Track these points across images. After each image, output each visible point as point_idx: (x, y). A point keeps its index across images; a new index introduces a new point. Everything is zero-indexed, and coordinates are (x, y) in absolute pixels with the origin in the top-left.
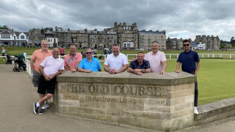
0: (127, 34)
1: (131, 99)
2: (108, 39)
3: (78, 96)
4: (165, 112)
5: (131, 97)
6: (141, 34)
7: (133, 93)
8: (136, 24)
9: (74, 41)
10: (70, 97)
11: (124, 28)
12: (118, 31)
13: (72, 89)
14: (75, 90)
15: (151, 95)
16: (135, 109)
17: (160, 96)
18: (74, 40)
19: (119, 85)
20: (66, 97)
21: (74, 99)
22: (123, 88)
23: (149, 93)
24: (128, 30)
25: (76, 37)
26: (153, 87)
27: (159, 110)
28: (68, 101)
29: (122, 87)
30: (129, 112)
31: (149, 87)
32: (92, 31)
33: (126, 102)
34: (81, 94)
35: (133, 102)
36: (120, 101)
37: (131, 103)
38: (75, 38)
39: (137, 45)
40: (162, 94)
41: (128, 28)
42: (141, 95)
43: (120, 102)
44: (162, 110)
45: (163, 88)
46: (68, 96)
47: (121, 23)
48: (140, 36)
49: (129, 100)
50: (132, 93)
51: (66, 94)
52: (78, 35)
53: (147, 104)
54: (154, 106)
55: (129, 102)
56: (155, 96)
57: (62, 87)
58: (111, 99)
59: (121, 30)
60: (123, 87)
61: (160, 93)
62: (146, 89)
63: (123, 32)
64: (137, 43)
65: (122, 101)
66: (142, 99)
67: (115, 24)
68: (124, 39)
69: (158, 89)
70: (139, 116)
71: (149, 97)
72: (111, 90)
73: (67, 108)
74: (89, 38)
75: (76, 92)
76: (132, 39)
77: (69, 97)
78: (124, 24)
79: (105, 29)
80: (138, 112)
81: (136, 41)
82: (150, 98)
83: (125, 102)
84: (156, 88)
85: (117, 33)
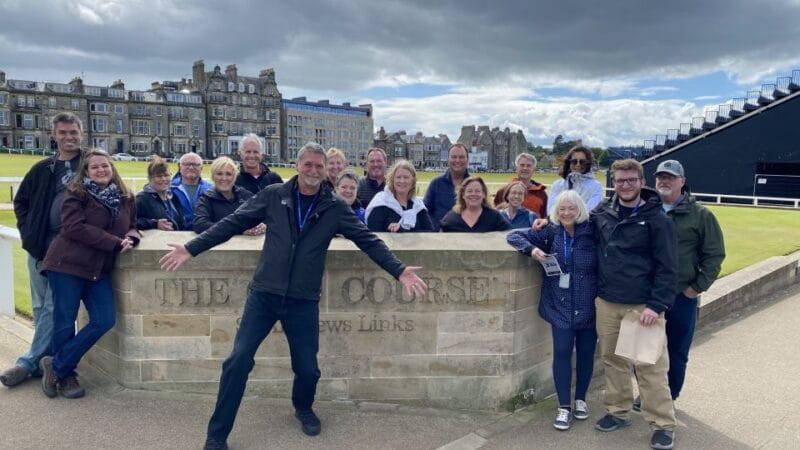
0: (242, 106)
1: (398, 318)
2: (169, 120)
3: (206, 321)
4: (500, 351)
5: (399, 310)
6: (291, 111)
7: (404, 299)
8: (273, 74)
9: (24, 124)
10: (173, 325)
11: (231, 84)
12: (209, 95)
13: (181, 297)
14: (192, 298)
15: (460, 302)
16: (407, 349)
17: (486, 303)
18: (28, 118)
19: (359, 276)
20: (157, 326)
21: (189, 330)
22: (372, 283)
23: (455, 297)
24: (246, 92)
25: (37, 107)
26: (466, 275)
27: (483, 345)
28: (163, 340)
29: (367, 279)
30: (390, 359)
31: (455, 278)
32: (104, 91)
33: (382, 330)
34: (219, 310)
35: (403, 326)
36: (362, 326)
37: (398, 333)
38: (28, 110)
39: (276, 148)
40: (493, 297)
41: (247, 88)
42: (429, 302)
43: (361, 330)
44: (491, 345)
45: (494, 279)
46: (167, 323)
47: (218, 68)
48: (289, 119)
49: (391, 320)
50: (400, 300)
51: (157, 315)
52: (45, 102)
53: (447, 331)
54: (468, 334)
55: (391, 327)
56: (472, 303)
57: (139, 290)
58: (331, 324)
59: (219, 91)
60: (373, 281)
61: (485, 294)
62: (445, 282)
63: (225, 99)
64: (279, 141)
65: (366, 327)
66: (433, 315)
67: (195, 68)
68: (231, 123)
69: (480, 282)
70: (422, 371)
71: (453, 307)
72: (332, 293)
73: (163, 368)
74: (89, 115)
75: (198, 303)
76: (258, 125)
77: (168, 326)
78: (232, 73)
79: (157, 83)
80: (417, 358)
81: (274, 132)
82: (455, 309)
83: (379, 328)
84: (474, 280)
85: (203, 101)
